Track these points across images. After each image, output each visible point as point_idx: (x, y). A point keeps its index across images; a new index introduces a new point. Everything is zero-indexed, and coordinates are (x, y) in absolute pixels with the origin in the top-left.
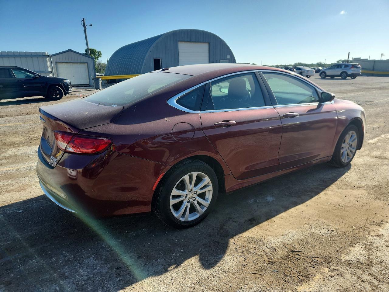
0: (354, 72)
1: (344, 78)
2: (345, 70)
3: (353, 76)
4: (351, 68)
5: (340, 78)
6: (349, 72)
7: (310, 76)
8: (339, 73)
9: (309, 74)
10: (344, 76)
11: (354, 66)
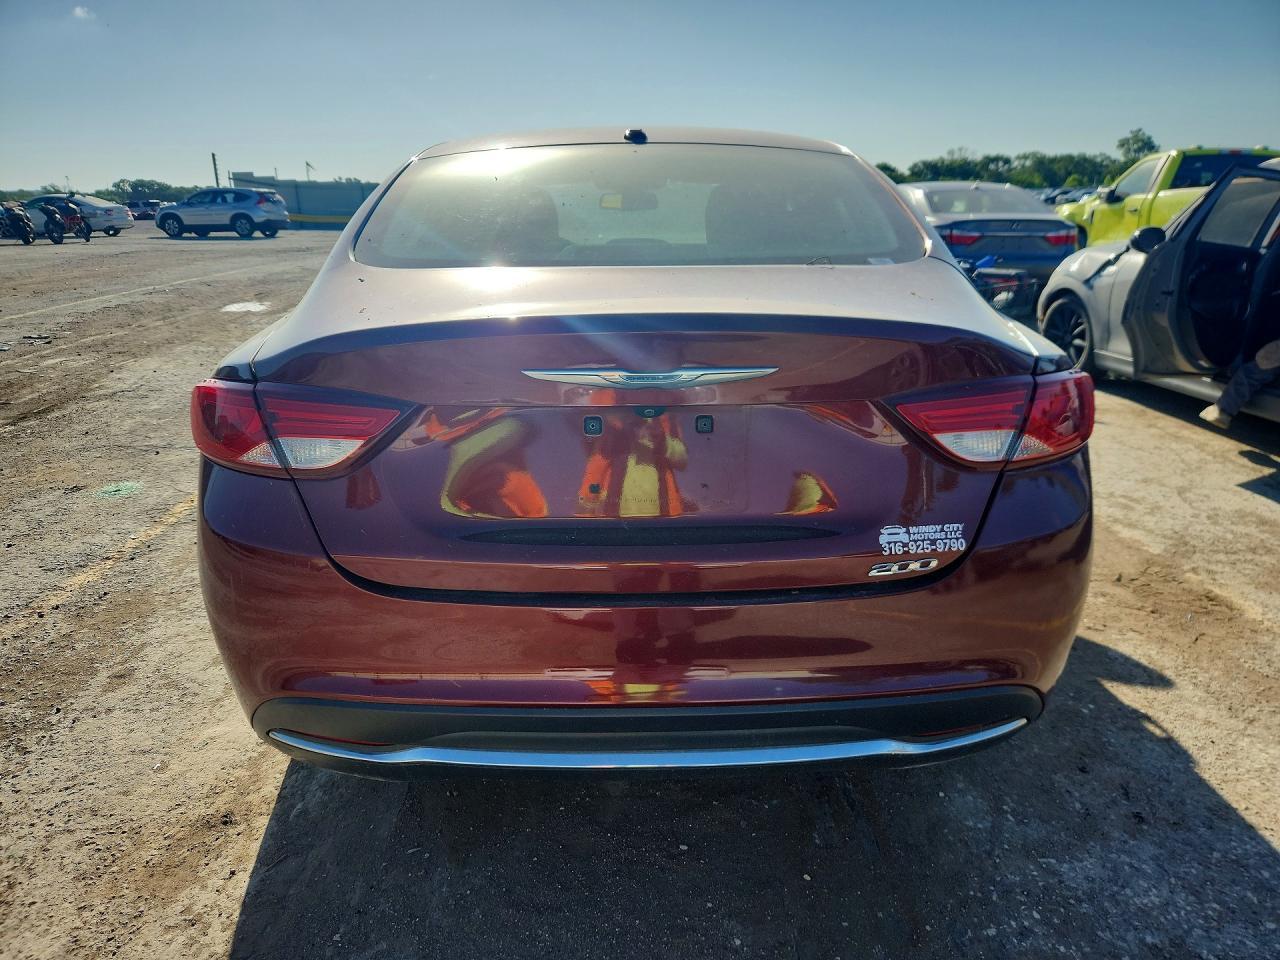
0: (272, 217)
1: (247, 236)
2: (243, 208)
3: (270, 229)
4: (259, 202)
5: (234, 234)
6: (259, 216)
7: (117, 232)
8: (226, 220)
9: (116, 223)
10: (244, 227)
11: (264, 198)
